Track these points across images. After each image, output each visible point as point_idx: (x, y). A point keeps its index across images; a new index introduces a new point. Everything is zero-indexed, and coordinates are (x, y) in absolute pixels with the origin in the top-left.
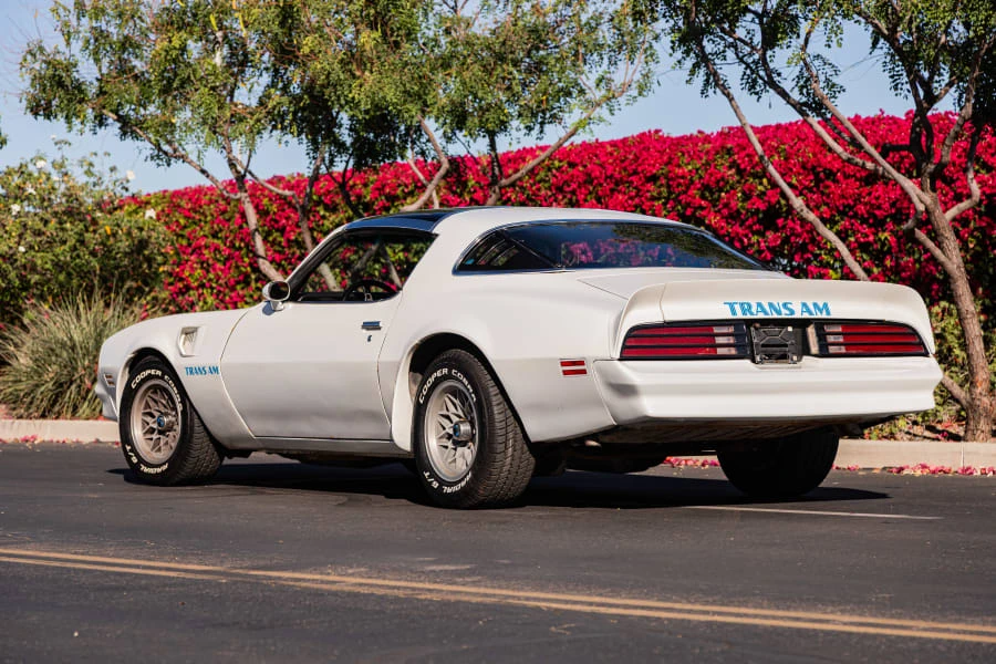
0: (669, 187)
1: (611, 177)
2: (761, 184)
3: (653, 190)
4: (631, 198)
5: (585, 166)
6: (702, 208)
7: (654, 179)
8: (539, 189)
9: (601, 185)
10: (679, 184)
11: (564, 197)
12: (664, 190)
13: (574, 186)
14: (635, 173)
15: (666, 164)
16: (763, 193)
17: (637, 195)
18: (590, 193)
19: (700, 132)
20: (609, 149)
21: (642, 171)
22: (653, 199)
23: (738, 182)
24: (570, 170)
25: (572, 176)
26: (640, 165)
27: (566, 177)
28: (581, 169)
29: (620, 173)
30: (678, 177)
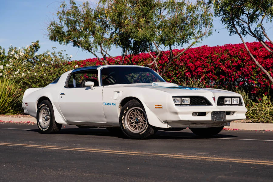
0: (211, 59)
1: (196, 57)
2: (236, 59)
3: (207, 60)
4: (201, 62)
5: (189, 54)
6: (220, 65)
7: (207, 57)
8: (177, 60)
9: (193, 59)
10: (214, 59)
11: (183, 62)
12: (210, 60)
13: (186, 59)
14: (202, 56)
15: (211, 54)
16: (237, 61)
17: (203, 62)
18: (190, 61)
19: (218, 46)
20: (195, 50)
21: (204, 56)
22: (207, 63)
23: (230, 58)
24: (185, 55)
25: (186, 57)
26: (204, 54)
27: (184, 57)
28: (188, 55)
29: (198, 56)
30: (214, 57)
